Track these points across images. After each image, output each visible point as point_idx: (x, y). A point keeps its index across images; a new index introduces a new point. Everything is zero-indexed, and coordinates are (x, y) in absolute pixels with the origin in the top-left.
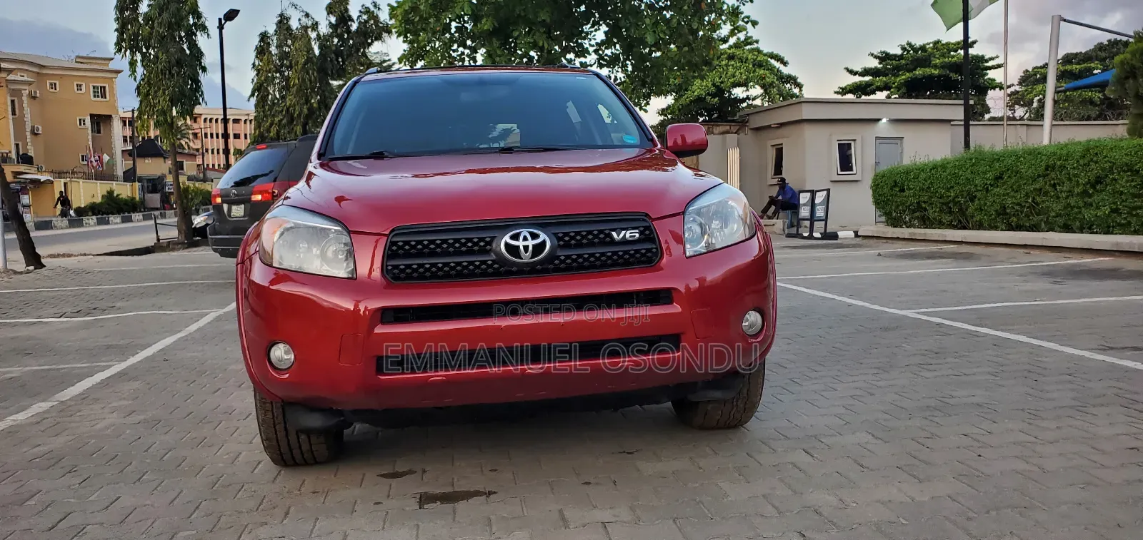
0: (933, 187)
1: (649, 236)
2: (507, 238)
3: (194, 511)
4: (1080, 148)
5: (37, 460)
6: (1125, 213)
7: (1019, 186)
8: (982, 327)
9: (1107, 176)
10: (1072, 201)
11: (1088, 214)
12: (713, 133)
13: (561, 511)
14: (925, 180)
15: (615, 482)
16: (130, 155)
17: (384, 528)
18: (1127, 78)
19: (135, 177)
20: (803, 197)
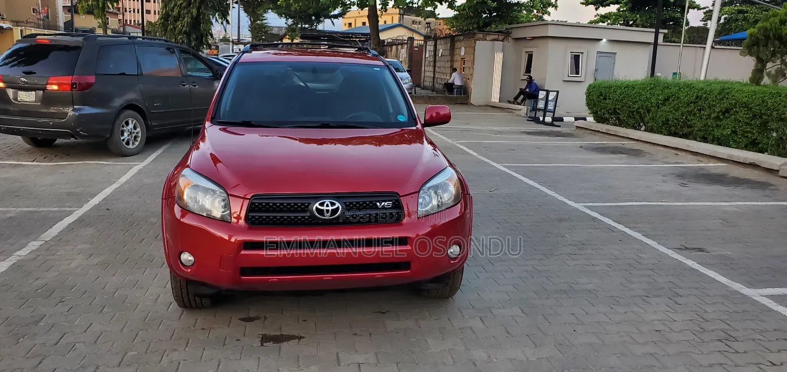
0: (625, 100)
1: (398, 205)
2: (317, 205)
3: (135, 338)
4: (718, 87)
5: (39, 291)
6: (740, 135)
7: (679, 107)
8: (619, 223)
9: (732, 108)
10: (710, 122)
11: (717, 133)
12: (486, 40)
13: (337, 354)
14: (620, 94)
15: (371, 334)
16: (69, 11)
17: (241, 358)
18: (753, 45)
19: (73, 28)
20: (541, 94)
